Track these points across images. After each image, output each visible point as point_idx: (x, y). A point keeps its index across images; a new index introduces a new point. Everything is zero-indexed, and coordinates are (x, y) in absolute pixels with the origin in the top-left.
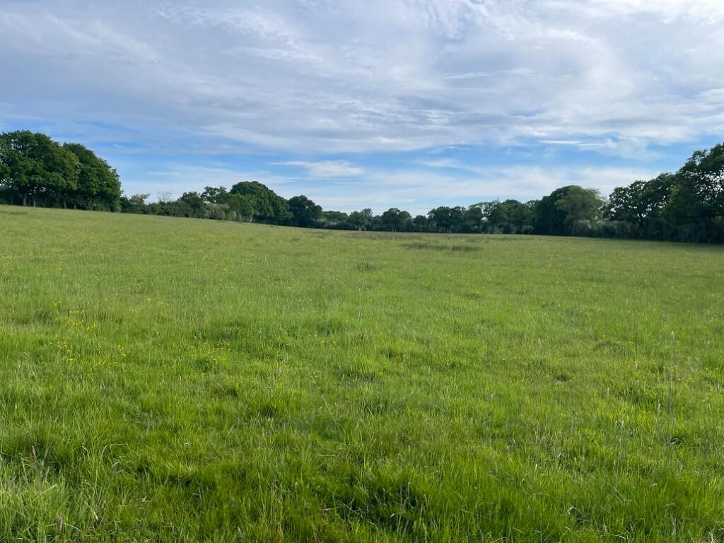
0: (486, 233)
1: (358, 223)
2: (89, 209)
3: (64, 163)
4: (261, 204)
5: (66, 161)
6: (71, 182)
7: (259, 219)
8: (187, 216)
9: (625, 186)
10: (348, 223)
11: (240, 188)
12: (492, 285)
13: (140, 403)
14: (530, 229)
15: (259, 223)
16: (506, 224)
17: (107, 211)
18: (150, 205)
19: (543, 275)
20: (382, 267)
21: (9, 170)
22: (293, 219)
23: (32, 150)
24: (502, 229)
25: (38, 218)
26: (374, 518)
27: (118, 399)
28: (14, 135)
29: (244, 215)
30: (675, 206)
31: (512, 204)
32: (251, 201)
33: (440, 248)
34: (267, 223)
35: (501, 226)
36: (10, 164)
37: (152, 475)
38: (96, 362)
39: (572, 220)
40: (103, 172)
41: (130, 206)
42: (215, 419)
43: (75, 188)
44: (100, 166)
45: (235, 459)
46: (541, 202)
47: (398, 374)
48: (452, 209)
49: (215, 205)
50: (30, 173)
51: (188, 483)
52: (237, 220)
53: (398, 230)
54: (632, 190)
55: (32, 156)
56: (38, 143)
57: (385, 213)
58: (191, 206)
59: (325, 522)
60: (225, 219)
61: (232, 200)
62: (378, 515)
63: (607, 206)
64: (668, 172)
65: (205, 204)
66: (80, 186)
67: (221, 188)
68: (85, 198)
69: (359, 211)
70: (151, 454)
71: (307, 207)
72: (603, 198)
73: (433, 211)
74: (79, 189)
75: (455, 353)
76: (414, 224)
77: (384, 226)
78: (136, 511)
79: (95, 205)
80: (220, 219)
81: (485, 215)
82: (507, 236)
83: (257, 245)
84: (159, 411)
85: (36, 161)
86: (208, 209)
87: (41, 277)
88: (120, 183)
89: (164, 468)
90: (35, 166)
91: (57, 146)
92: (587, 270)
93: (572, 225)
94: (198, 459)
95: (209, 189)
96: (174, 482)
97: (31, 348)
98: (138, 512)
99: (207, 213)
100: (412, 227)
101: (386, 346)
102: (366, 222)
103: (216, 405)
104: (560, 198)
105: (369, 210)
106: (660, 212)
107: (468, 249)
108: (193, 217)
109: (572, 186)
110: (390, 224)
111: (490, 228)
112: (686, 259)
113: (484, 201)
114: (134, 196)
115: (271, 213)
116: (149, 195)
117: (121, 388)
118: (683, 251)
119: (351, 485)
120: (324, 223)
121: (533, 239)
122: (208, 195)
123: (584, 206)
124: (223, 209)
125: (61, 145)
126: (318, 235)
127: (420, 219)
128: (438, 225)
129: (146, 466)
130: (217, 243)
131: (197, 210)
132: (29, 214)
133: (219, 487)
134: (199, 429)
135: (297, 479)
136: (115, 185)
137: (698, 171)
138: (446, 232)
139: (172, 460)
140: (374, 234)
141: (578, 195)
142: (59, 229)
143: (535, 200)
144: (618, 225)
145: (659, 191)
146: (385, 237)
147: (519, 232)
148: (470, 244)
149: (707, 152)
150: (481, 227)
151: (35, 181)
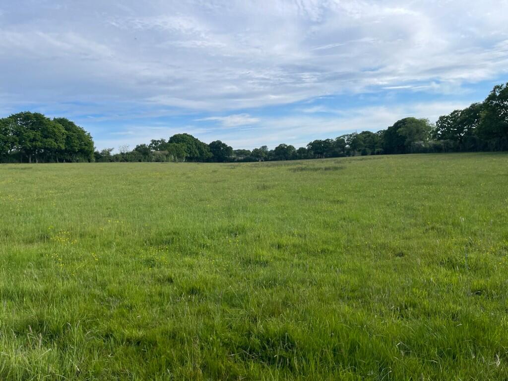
0: (349, 156)
1: (258, 156)
2: (74, 162)
3: (54, 132)
4: (190, 149)
5: (56, 130)
6: (61, 145)
7: (190, 159)
8: (140, 161)
9: (447, 115)
10: (252, 157)
11: (175, 139)
12: (352, 193)
13: (107, 291)
14: (381, 151)
15: (190, 162)
16: (363, 148)
17: (86, 162)
18: (114, 156)
19: (389, 183)
20: (274, 186)
21: (17, 139)
22: (213, 158)
23: (32, 125)
24: (361, 152)
25: (39, 170)
26: (264, 358)
27: (93, 290)
28: (19, 115)
29: (179, 157)
30: (483, 127)
31: (367, 134)
32: (183, 147)
33: (316, 170)
34: (195, 162)
35: (359, 151)
36: (18, 136)
37: (115, 339)
38: (78, 266)
39: (410, 142)
40: (81, 136)
41: (101, 157)
42: (157, 298)
43: (63, 148)
44: (79, 132)
45: (169, 325)
46: (387, 131)
47: (284, 259)
48: (324, 141)
49: (159, 152)
50: (32, 141)
51: (138, 343)
52: (174, 161)
53: (287, 159)
54: (452, 117)
55: (33, 129)
56: (36, 120)
57: (276, 148)
58: (142, 154)
59: (231, 363)
60: (166, 161)
61: (170, 148)
62: (266, 357)
63: (434, 130)
64: (477, 102)
65: (152, 152)
66: (67, 146)
67: (162, 140)
68: (71, 155)
69: (258, 148)
70: (114, 325)
71: (222, 148)
72: (432, 125)
73: (310, 144)
74: (66, 149)
75: (325, 242)
76: (298, 154)
77: (277, 157)
78: (104, 364)
79: (78, 159)
80: (163, 161)
81: (348, 144)
82: (364, 157)
83: (189, 177)
84: (120, 296)
85: (36, 131)
86: (154, 155)
87: (42, 210)
88: (93, 142)
89: (123, 334)
90: (35, 135)
91: (49, 121)
92: (421, 177)
93: (410, 146)
94: (146, 327)
95: (154, 141)
96: (130, 343)
97: (35, 259)
98: (106, 364)
99: (154, 158)
100: (296, 156)
101: (276, 241)
102: (264, 155)
103: (159, 289)
104: (400, 127)
105: (266, 147)
106: (474, 131)
107: (336, 169)
108: (144, 161)
109: (408, 118)
110: (281, 155)
111: (352, 152)
112: (493, 163)
113: (346, 134)
114: (103, 151)
115: (198, 154)
116: (113, 149)
117: (95, 282)
118: (491, 158)
119: (249, 337)
120: (234, 159)
121: (383, 158)
122: (154, 145)
123: (418, 131)
124: (164, 154)
125: (52, 119)
126: (230, 167)
127: (302, 150)
128: (315, 153)
129: (111, 333)
130: (161, 179)
131: (147, 156)
132: (33, 168)
133: (159, 345)
134: (147, 306)
135: (212, 336)
136: (90, 144)
137: (498, 100)
138: (321, 158)
139: (128, 329)
140: (269, 163)
141: (413, 124)
142: (54, 177)
143: (382, 130)
144: (444, 143)
145: (471, 117)
146: (277, 165)
147: (373, 154)
148: (337, 165)
149: (504, 86)
150: (345, 152)
151: (36, 146)
